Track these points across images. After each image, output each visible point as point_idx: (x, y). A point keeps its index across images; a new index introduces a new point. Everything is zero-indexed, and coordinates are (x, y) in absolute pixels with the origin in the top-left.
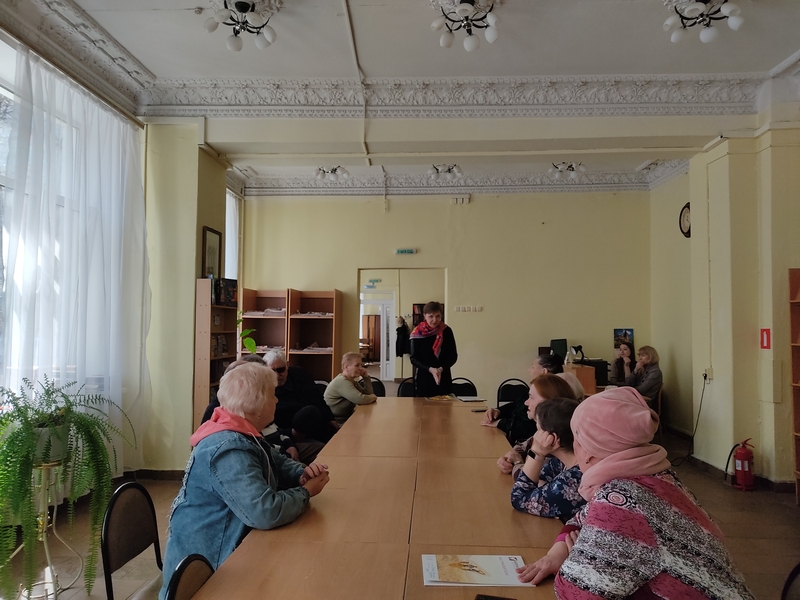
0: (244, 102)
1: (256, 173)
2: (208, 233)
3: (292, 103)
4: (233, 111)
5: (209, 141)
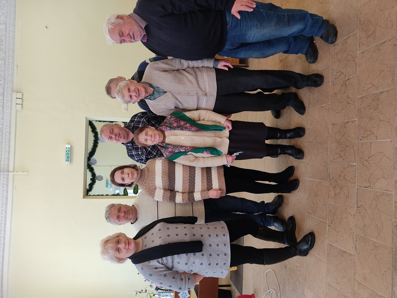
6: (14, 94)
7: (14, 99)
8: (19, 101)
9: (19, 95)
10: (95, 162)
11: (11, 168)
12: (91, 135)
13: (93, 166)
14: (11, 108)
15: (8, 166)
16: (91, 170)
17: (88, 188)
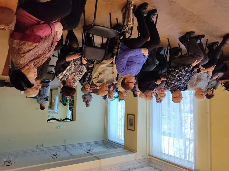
1: (103, 147)
2: (133, 129)
3: (118, 168)
4: (131, 163)
6: (38, 148)
7: (40, 147)
8: (41, 146)
9: (39, 146)
10: (61, 119)
11: (65, 145)
12: (51, 121)
13: (62, 120)
14: (44, 148)
15: (64, 146)
16: (64, 120)
17: (70, 121)
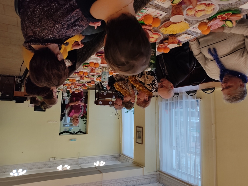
0: (134, 181)
2: (141, 143)
3: (122, 183)
4: (137, 178)
5: (142, 168)
7: (52, 160)
10: (74, 132)
12: (64, 134)
14: (56, 161)
15: (77, 159)
16: (77, 133)
17: (83, 133)
